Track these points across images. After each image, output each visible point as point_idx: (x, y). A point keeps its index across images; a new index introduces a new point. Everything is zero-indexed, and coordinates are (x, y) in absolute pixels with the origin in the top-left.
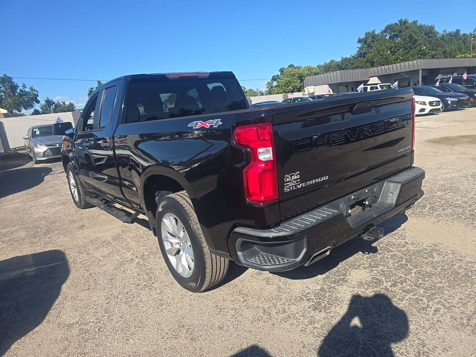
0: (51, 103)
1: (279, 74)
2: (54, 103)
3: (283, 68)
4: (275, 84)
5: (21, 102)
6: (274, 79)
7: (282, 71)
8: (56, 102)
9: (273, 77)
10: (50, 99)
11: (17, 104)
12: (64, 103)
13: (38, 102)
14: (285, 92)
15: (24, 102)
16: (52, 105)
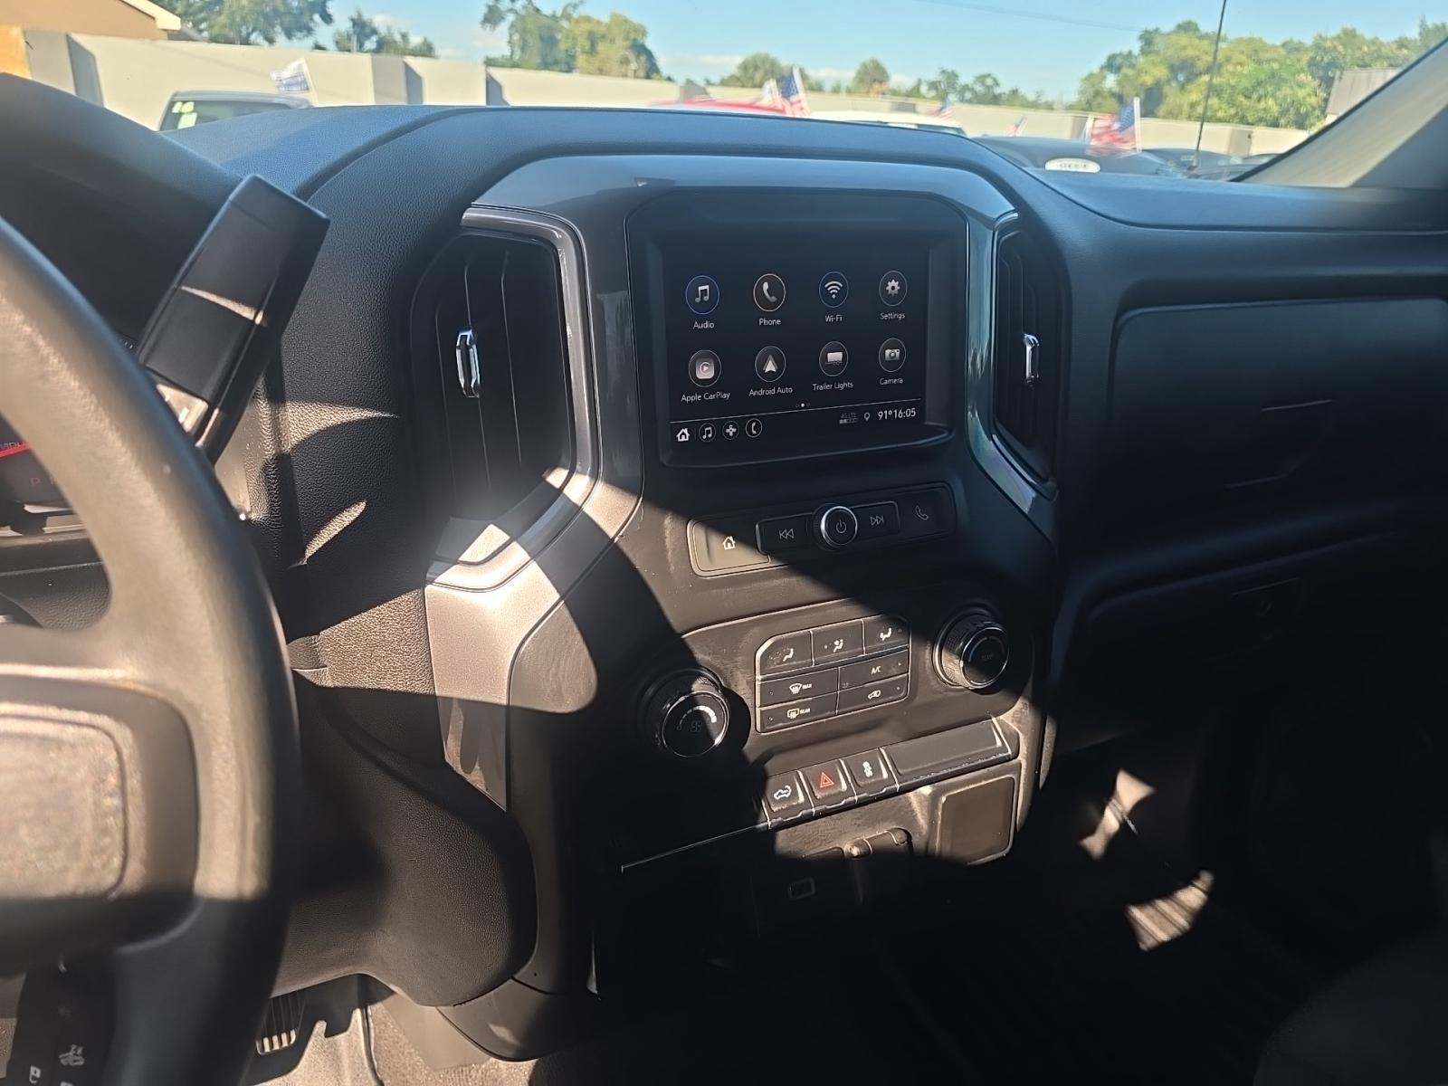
0: (368, 31)
1: (1136, 51)
2: (374, 32)
3: (1157, 30)
4: (1111, 81)
5: (275, 10)
6: (1112, 65)
7: (1148, 39)
8: (383, 31)
9: (1112, 58)
10: (366, 16)
11: (266, 16)
12: (404, 36)
13: (327, 19)
14: (1243, 120)
15: (285, 14)
16: (368, 37)
